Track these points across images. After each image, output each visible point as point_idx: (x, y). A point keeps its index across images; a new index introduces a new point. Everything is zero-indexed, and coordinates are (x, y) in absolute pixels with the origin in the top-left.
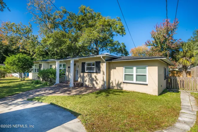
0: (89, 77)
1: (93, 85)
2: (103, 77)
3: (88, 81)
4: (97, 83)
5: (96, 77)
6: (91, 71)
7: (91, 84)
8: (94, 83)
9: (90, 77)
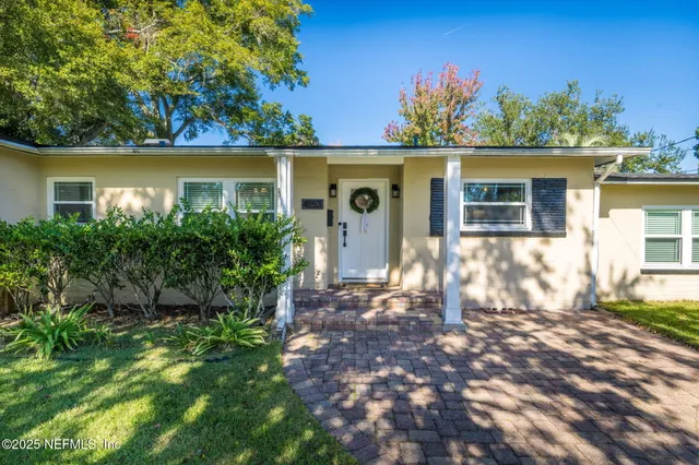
0: (491, 261)
1: (524, 296)
2: (587, 256)
3: (482, 279)
4: (544, 286)
5: (539, 258)
6: (504, 228)
7: (504, 295)
8: (530, 285)
9: (499, 260)
